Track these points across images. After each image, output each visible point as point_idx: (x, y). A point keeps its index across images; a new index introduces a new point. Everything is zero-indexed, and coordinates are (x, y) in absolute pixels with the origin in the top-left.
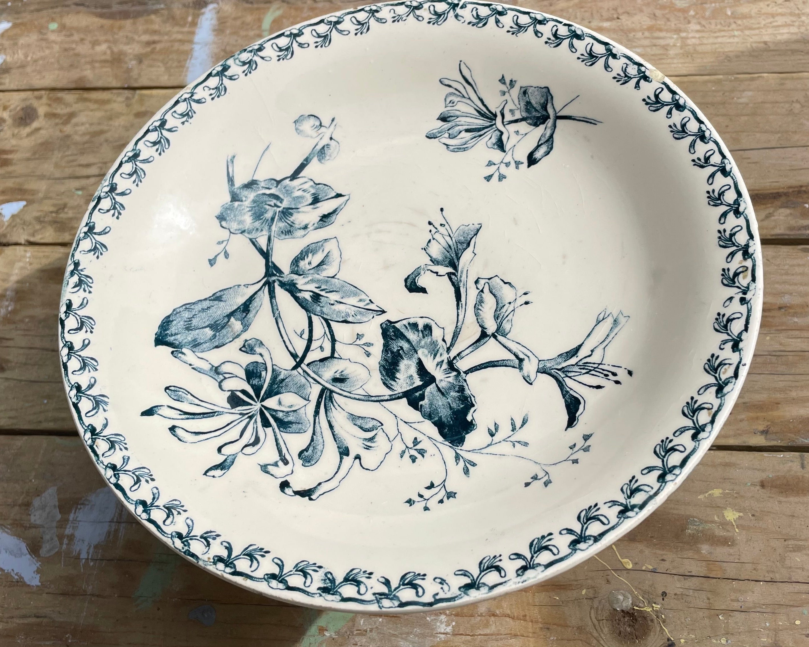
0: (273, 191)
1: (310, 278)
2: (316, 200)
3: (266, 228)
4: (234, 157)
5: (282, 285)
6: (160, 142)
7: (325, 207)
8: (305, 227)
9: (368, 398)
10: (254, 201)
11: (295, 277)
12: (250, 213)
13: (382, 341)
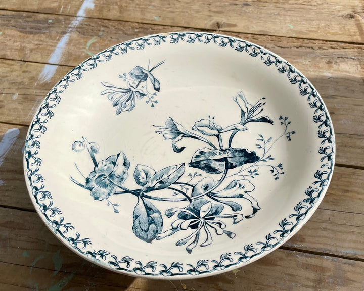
0: (97, 175)
1: (150, 181)
2: (114, 164)
3: (113, 186)
4: (71, 177)
5: (146, 192)
7: (120, 161)
8: (124, 173)
9: (221, 181)
10: (97, 184)
11: (146, 186)
12: (102, 188)
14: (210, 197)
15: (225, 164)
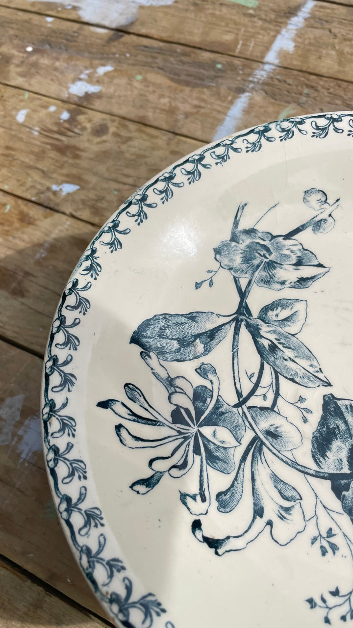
0: (266, 243)
1: (273, 329)
2: (299, 263)
3: (251, 272)
4: (246, 205)
5: (248, 326)
6: (194, 172)
7: (306, 272)
8: (283, 283)
9: (294, 465)
10: (248, 246)
11: (260, 322)
12: (241, 255)
13: (321, 412)
14: (252, 443)
15: (342, 472)
